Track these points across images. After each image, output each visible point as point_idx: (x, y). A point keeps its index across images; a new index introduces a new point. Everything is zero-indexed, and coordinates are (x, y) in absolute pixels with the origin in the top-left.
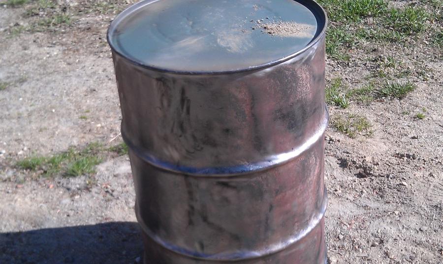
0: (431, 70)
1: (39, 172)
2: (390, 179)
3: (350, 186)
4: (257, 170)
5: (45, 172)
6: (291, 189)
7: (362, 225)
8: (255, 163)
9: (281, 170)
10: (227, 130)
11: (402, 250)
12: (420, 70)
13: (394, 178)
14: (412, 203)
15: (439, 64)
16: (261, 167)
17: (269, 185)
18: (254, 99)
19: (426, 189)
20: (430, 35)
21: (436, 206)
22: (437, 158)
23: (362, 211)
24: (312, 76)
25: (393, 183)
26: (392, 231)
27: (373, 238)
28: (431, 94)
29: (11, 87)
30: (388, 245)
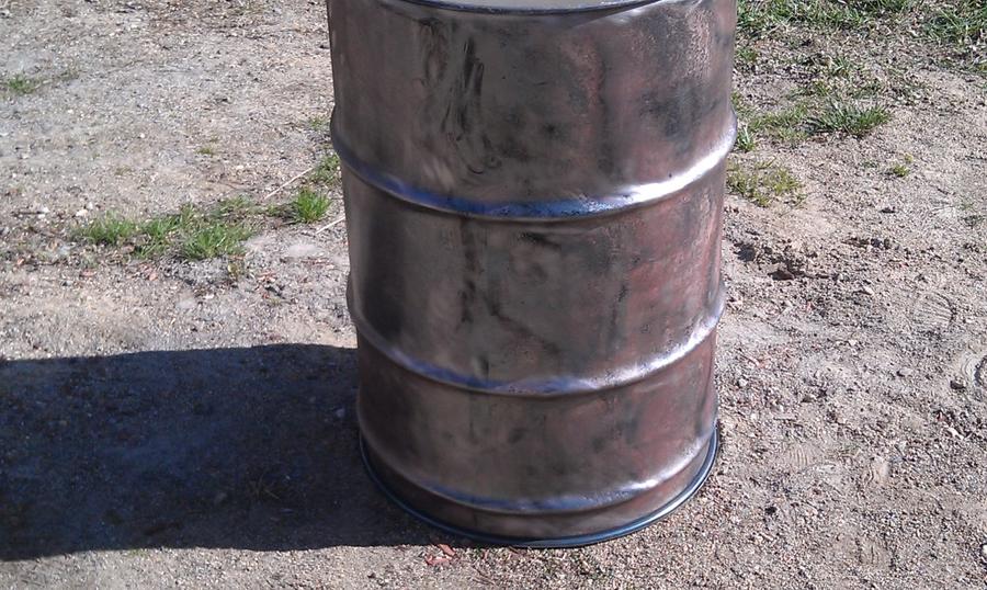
0: (922, 86)
1: (125, 249)
2: (838, 281)
3: (761, 293)
4: (602, 211)
5: (138, 249)
6: (661, 258)
7: (784, 363)
8: (598, 198)
9: (647, 216)
10: (551, 129)
11: (862, 410)
12: (900, 86)
13: (848, 280)
14: (882, 326)
15: (939, 74)
16: (609, 207)
17: (622, 246)
18: (605, 69)
19: (910, 302)
20: (922, 18)
21: (931, 333)
22: (932, 249)
23: (783, 339)
24: (713, 34)
25: (845, 289)
26: (844, 374)
27: (805, 387)
28: (921, 130)
29: (45, 89)
30: (836, 401)
